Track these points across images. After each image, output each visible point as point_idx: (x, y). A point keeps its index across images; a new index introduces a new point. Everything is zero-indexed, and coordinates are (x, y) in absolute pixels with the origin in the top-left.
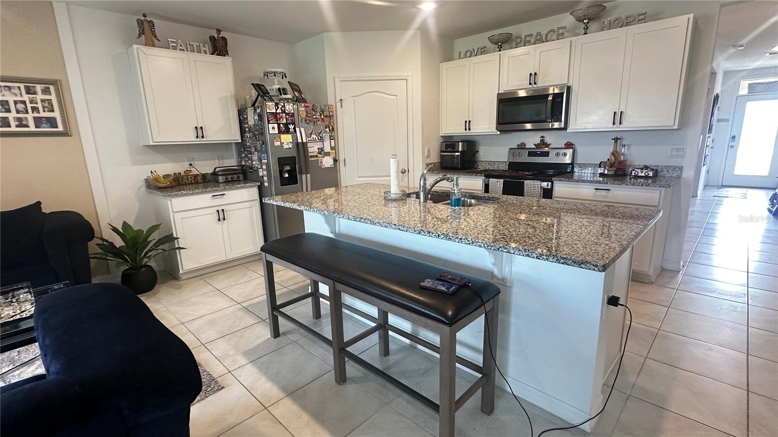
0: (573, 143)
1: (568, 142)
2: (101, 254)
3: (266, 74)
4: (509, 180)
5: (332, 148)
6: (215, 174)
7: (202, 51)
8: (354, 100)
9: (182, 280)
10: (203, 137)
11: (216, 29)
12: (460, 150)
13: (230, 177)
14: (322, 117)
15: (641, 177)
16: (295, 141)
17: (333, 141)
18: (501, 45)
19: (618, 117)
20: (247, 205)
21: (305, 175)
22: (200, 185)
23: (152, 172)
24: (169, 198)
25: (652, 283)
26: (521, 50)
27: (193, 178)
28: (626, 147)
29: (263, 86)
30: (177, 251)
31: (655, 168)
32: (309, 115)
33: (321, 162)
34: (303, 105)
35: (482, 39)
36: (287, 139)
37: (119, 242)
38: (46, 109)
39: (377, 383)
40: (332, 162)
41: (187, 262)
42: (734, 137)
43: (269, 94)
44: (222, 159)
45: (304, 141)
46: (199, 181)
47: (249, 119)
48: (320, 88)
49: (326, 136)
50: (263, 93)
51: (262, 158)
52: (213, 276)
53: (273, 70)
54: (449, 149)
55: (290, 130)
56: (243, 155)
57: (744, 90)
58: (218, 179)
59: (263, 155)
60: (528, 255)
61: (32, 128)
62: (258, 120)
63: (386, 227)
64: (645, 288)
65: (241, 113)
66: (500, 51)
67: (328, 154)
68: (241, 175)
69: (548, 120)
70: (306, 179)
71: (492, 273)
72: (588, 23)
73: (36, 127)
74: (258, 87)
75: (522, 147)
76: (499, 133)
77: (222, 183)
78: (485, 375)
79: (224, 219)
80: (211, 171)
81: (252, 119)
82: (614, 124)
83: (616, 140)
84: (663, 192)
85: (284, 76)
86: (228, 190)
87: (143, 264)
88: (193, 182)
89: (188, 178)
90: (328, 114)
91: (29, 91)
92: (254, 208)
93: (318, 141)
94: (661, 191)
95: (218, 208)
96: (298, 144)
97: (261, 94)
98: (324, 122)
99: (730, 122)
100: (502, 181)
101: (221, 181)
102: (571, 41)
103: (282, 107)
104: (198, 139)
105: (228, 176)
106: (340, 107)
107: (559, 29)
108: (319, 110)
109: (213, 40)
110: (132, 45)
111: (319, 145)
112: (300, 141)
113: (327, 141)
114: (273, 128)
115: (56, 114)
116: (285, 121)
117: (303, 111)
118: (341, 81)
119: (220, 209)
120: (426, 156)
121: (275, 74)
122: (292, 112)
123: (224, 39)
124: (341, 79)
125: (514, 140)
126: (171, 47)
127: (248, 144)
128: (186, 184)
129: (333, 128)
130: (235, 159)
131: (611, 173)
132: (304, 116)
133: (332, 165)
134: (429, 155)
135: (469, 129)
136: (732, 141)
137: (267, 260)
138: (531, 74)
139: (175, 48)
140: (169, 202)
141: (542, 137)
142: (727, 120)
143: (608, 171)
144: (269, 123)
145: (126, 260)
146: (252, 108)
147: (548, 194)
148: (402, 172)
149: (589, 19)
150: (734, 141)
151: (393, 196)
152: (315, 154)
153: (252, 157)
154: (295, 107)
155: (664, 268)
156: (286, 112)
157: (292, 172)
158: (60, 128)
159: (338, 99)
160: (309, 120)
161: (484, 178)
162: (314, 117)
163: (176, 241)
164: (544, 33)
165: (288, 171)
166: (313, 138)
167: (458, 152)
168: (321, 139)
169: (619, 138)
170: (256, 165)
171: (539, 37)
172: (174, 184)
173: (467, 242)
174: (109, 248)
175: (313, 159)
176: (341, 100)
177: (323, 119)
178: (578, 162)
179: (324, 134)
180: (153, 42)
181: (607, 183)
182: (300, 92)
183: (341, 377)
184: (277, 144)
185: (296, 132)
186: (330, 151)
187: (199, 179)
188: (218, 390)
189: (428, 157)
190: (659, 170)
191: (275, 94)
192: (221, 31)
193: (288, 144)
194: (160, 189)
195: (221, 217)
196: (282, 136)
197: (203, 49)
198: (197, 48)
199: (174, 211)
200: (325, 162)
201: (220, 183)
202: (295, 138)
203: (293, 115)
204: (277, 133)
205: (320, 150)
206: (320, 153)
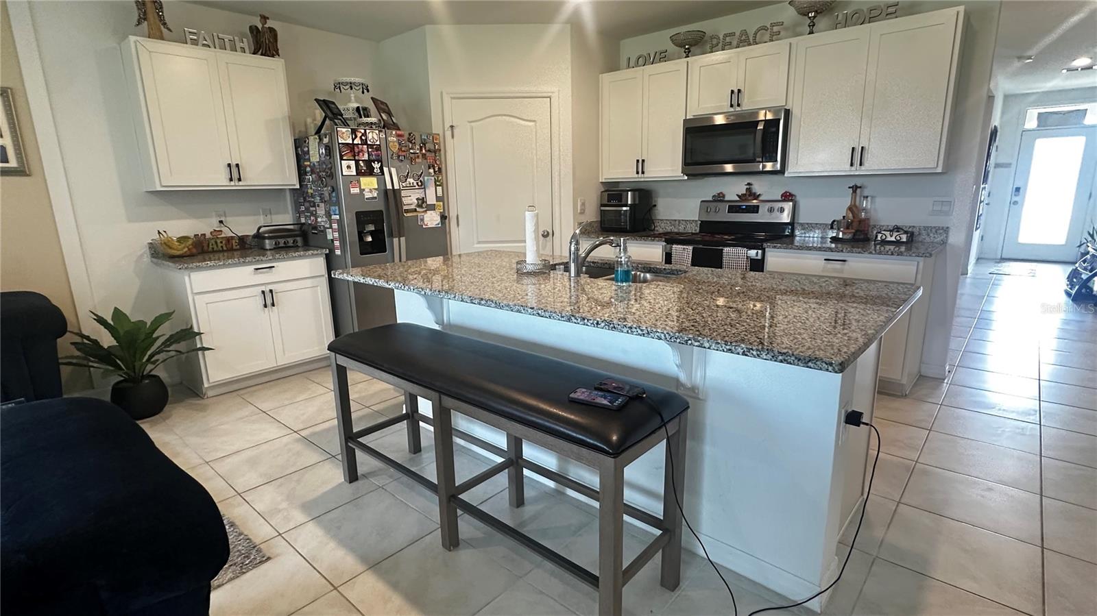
0: (793, 193)
1: (786, 192)
2: (77, 357)
3: (338, 86)
4: (701, 246)
5: (438, 199)
6: (258, 236)
7: (238, 49)
8: (472, 128)
9: (208, 398)
10: (240, 180)
11: (260, 16)
12: (629, 202)
13: (282, 241)
14: (424, 151)
15: (891, 243)
16: (383, 188)
17: (439, 188)
18: (688, 49)
19: (858, 155)
20: (309, 283)
21: (397, 239)
22: (235, 253)
23: (159, 233)
24: (186, 272)
25: (906, 395)
26: (719, 56)
27: (224, 242)
28: (869, 198)
29: (333, 103)
30: (200, 353)
31: (910, 230)
32: (403, 149)
33: (422, 220)
34: (394, 132)
35: (662, 39)
36: (369, 184)
37: (107, 340)
39: (504, 546)
40: (437, 219)
41: (214, 370)
42: (1018, 189)
43: (342, 115)
44: (271, 213)
45: (396, 187)
46: (234, 247)
47: (311, 153)
48: (420, 108)
49: (430, 181)
50: (333, 114)
51: (332, 213)
52: (255, 391)
53: (348, 80)
54: (613, 202)
55: (375, 171)
56: (303, 208)
57: (1031, 123)
58: (264, 244)
59: (333, 208)
60: (730, 350)
62: (326, 155)
63: (519, 311)
64: (897, 404)
65: (300, 144)
66: (687, 56)
67: (432, 208)
68: (299, 239)
69: (758, 159)
70: (398, 244)
71: (676, 381)
72: (814, 17)
74: (326, 105)
75: (719, 198)
76: (686, 178)
77: (270, 249)
78: (666, 531)
79: (273, 305)
80: (252, 232)
81: (315, 152)
82: (852, 165)
83: (855, 188)
84: (921, 264)
85: (365, 89)
86: (279, 260)
87: (145, 373)
88: (225, 248)
89: (216, 242)
90: (432, 148)
92: (319, 288)
93: (417, 187)
94: (918, 263)
95: (263, 288)
96: (386, 191)
97: (330, 115)
98: (426, 159)
99: (1013, 166)
100: (691, 248)
101: (268, 247)
102: (790, 44)
103: (363, 135)
104: (232, 183)
105: (279, 240)
106: (451, 137)
107: (773, 25)
108: (418, 141)
109: (255, 33)
110: (127, 37)
111: (418, 194)
112: (389, 186)
113: (431, 188)
114: (349, 167)
116: (366, 157)
117: (393, 142)
118: (452, 98)
119: (267, 289)
120: (579, 211)
121: (351, 86)
122: (378, 143)
123: (272, 30)
124: (452, 96)
125: (709, 188)
126: (188, 40)
127: (310, 191)
128: (213, 252)
129: (440, 169)
130: (291, 212)
131: (848, 236)
132: (395, 150)
133: (438, 224)
134: (584, 211)
135: (643, 173)
136: (1015, 195)
137: (337, 364)
138: (732, 92)
139: (195, 43)
140: (187, 279)
141: (749, 184)
142: (1008, 165)
143: (844, 233)
144: (342, 159)
145: (121, 369)
146: (316, 136)
147: (757, 265)
148: (543, 235)
149: (816, 12)
150: (1018, 195)
151: (530, 268)
152: (413, 207)
153: (316, 211)
154: (383, 135)
155: (922, 374)
156: (369, 143)
157: (378, 235)
159: (447, 125)
160: (404, 156)
161: (664, 244)
162: (412, 151)
163: (197, 337)
164: (751, 33)
165: (372, 233)
166: (410, 184)
167: (626, 206)
168: (421, 186)
169: (859, 185)
170: (323, 224)
171: (744, 37)
172: (194, 251)
173: (640, 332)
174: (91, 349)
175: (408, 215)
176: (452, 127)
177: (424, 155)
178: (800, 222)
179: (426, 178)
180: (161, 32)
181: (842, 251)
182: (390, 114)
183: (452, 540)
184: (355, 191)
185: (383, 174)
186: (435, 203)
187: (234, 244)
188: (261, 562)
189: (582, 212)
190: (916, 233)
191: (352, 116)
192: (268, 18)
193: (371, 191)
194: (173, 258)
195: (269, 302)
196: (361, 179)
197: (239, 45)
198: (230, 44)
199: (195, 292)
200: (428, 219)
201: (267, 250)
202: (382, 182)
203: (378, 148)
204: (355, 174)
205: (420, 202)
206: (420, 206)
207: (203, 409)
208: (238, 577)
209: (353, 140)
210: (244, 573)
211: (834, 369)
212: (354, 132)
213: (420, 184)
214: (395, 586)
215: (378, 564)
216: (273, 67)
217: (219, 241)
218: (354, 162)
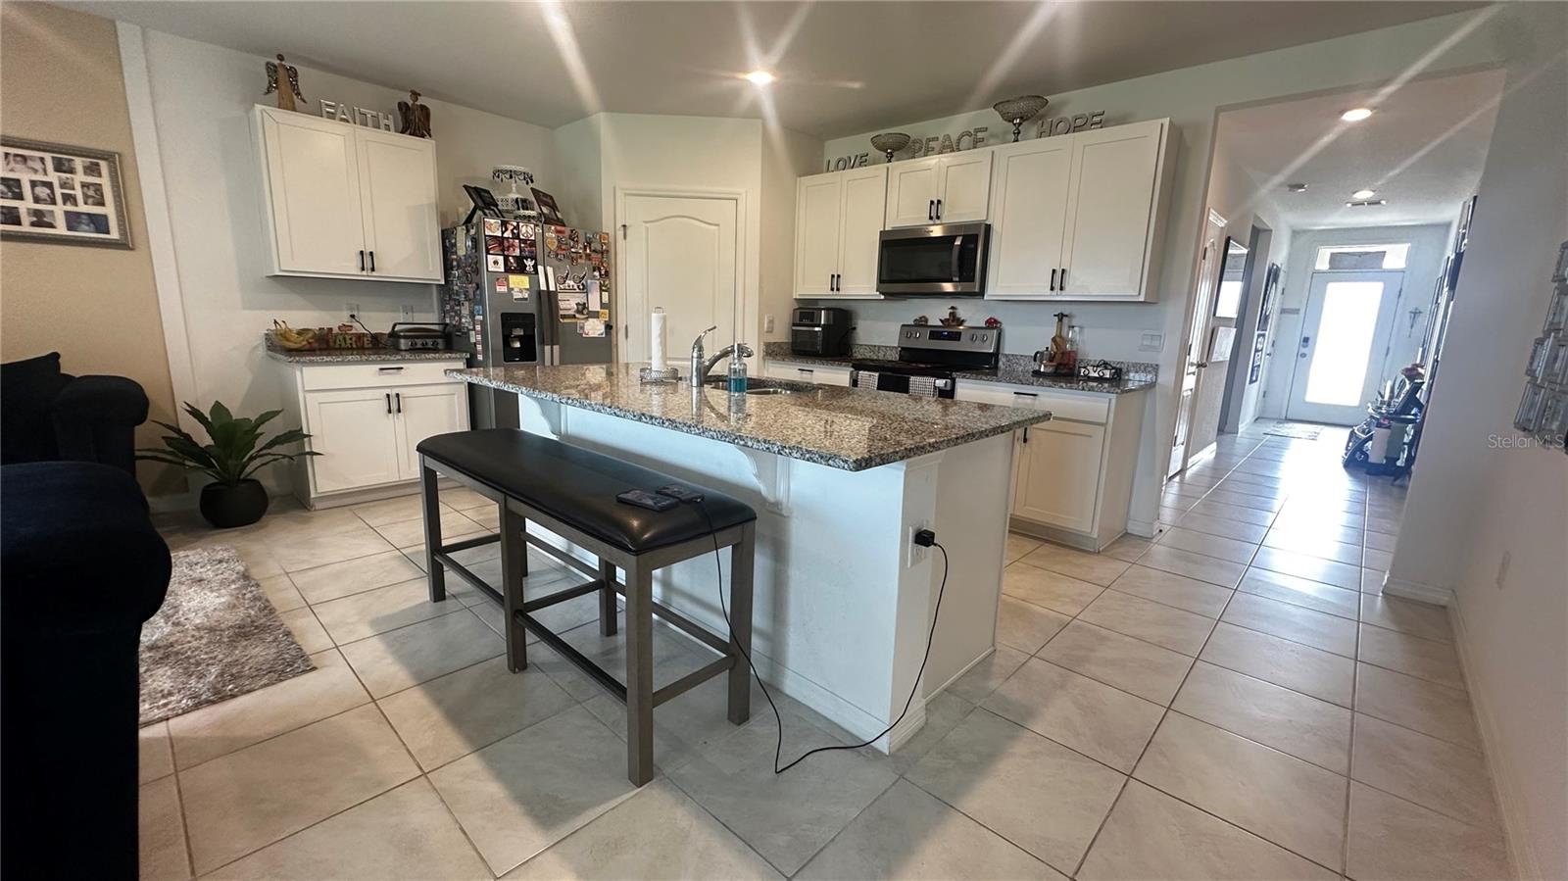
0: (999, 320)
1: (991, 318)
2: (169, 453)
3: (497, 173)
4: (889, 374)
5: (603, 306)
6: (394, 335)
7: (382, 126)
8: (647, 228)
9: (315, 510)
10: (373, 270)
11: (411, 91)
12: (822, 323)
13: (419, 342)
14: (588, 251)
15: (1094, 379)
16: (536, 289)
17: (605, 295)
18: (891, 153)
19: (1058, 278)
20: (442, 390)
21: (549, 347)
23: (275, 322)
24: (298, 367)
26: (932, 161)
27: (354, 339)
28: (1076, 329)
29: (488, 192)
30: (308, 457)
31: (1118, 366)
32: (563, 247)
33: (582, 328)
34: (553, 228)
35: (862, 143)
36: (519, 283)
37: (204, 439)
38: (90, 201)
39: (573, 673)
40: (602, 328)
41: (323, 480)
42: (1306, 340)
43: (496, 206)
44: (412, 312)
45: (552, 288)
46: (366, 346)
47: (458, 245)
48: (590, 205)
49: (594, 286)
50: (485, 204)
51: (476, 313)
52: (370, 507)
53: (508, 167)
54: (805, 321)
55: (528, 268)
56: (448, 307)
57: (1323, 263)
58: (399, 344)
59: (477, 307)
61: (61, 229)
62: (472, 248)
65: (447, 236)
66: (890, 161)
67: (595, 315)
68: (440, 341)
69: (954, 279)
70: (549, 352)
71: (757, 493)
72: (1020, 124)
73: (69, 230)
74: (477, 193)
75: (921, 323)
76: (882, 297)
77: (406, 350)
78: (730, 655)
79: (399, 411)
80: (387, 330)
81: (463, 245)
82: (1052, 289)
83: (1061, 317)
84: (1114, 401)
85: (528, 179)
86: (410, 361)
87: (242, 477)
88: (354, 346)
89: (345, 339)
90: (599, 248)
91: (59, 166)
92: (456, 396)
93: (578, 290)
95: (388, 391)
96: (540, 292)
97: (480, 204)
98: (590, 260)
99: (1302, 312)
100: (877, 374)
101: (403, 347)
102: (993, 153)
103: (515, 228)
104: (364, 273)
105: (416, 340)
106: (622, 237)
107: (977, 131)
108: (582, 239)
109: (404, 110)
110: (253, 106)
111: (580, 298)
112: (543, 287)
113: (595, 293)
114: (496, 262)
115: (109, 210)
116: (517, 252)
117: (551, 238)
118: (626, 195)
119: (393, 392)
120: (766, 329)
121: (511, 174)
122: (533, 238)
123: (424, 108)
124: (628, 192)
125: (912, 310)
126: (324, 114)
127: (456, 288)
128: (341, 348)
129: (606, 272)
130: (436, 312)
131: (1050, 370)
132: (554, 247)
133: (602, 334)
134: (773, 328)
135: (838, 289)
136: (1304, 347)
137: (425, 467)
138: (932, 202)
139: (331, 116)
140: (298, 373)
141: (952, 308)
142: (1296, 311)
143: (1045, 366)
144: (488, 253)
145: (211, 466)
146: (464, 227)
147: (947, 394)
149: (1021, 118)
150: (1307, 346)
151: (654, 375)
152: (571, 312)
153: (460, 310)
154: (539, 230)
155: (1129, 531)
156: (521, 237)
157: (528, 342)
158: (114, 234)
159: (619, 225)
160: (565, 254)
161: (852, 369)
162: (573, 250)
163: (306, 439)
164: (954, 138)
165: (519, 338)
166: (569, 286)
167: (819, 326)
168: (583, 289)
169: (1065, 313)
170: (466, 325)
171: (947, 143)
172: (316, 345)
173: (697, 431)
174: (184, 444)
175: (566, 321)
176: (624, 226)
177: (588, 256)
178: (1007, 352)
179: (589, 281)
180: (294, 103)
181: (1032, 384)
182: (553, 207)
183: (518, 661)
184: (504, 289)
185: (537, 273)
186: (599, 310)
187: (366, 342)
188: (304, 672)
189: (770, 331)
190: (1124, 370)
191: (510, 208)
192: (420, 95)
193: (521, 291)
194: (289, 352)
195: (394, 407)
196: (510, 276)
197: (383, 122)
198: (373, 121)
199: (306, 389)
200: (589, 327)
201: (401, 350)
202: (535, 282)
203: (533, 244)
204: (503, 270)
205: (580, 307)
206: (580, 312)
207: (307, 521)
208: (273, 684)
209: (503, 233)
210: (282, 681)
211: (849, 467)
212: (504, 224)
213: (581, 287)
214: (438, 702)
215: (431, 682)
216: (424, 146)
217: (348, 337)
218: (502, 257)
